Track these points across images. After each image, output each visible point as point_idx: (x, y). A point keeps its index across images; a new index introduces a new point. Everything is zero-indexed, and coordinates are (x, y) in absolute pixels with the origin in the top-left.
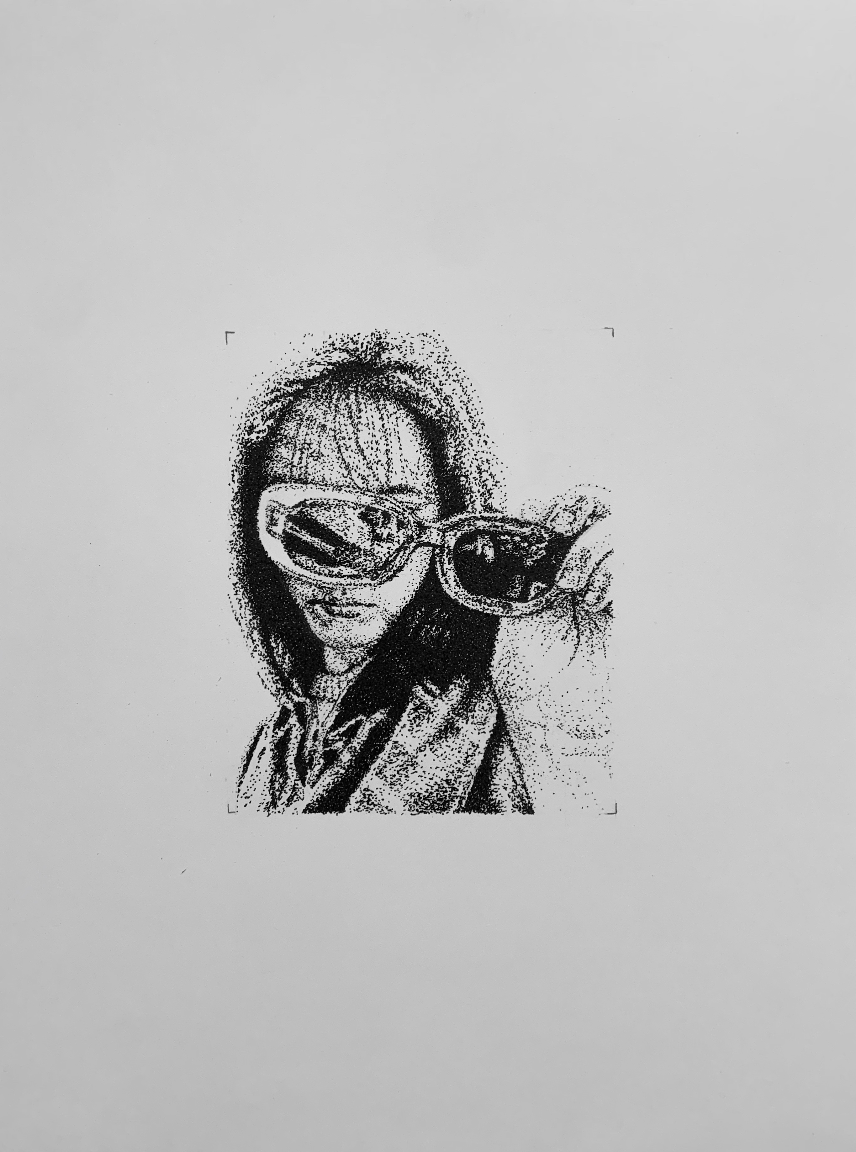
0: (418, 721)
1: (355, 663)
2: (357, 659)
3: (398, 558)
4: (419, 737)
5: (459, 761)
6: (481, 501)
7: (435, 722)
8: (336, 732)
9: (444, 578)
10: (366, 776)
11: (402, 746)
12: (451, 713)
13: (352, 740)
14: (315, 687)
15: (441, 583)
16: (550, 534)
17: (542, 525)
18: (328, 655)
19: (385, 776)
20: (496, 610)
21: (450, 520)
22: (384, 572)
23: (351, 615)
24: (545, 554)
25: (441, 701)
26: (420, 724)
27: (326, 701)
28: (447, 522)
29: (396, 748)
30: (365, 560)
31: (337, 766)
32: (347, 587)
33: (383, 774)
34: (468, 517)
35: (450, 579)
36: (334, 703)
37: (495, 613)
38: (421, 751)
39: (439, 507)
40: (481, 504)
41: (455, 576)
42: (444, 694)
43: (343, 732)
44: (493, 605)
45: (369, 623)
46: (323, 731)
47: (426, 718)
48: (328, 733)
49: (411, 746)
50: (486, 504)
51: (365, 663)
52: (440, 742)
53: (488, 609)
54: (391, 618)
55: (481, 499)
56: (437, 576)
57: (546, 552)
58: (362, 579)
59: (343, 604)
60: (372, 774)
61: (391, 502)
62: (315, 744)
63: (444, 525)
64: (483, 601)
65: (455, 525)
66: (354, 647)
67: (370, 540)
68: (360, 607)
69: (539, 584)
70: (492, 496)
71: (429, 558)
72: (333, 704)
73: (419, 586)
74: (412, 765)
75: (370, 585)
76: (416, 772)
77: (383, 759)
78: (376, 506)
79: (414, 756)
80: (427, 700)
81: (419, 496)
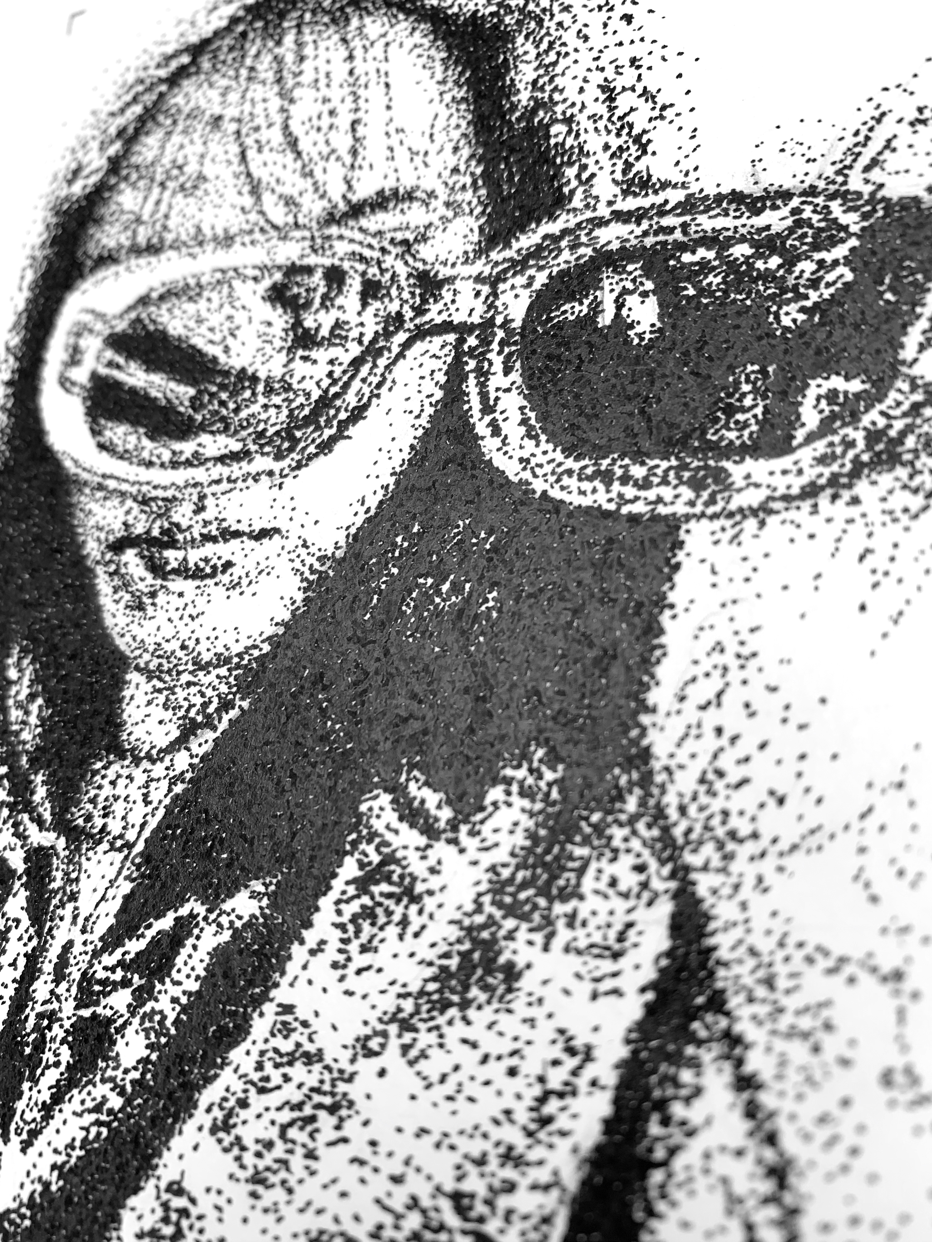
0: (367, 928)
1: (199, 719)
2: (205, 705)
3: (356, 384)
4: (364, 997)
5: (508, 1113)
6: (613, 172)
7: (427, 937)
8: (118, 954)
9: (487, 419)
10: (180, 1132)
11: (305, 1024)
12: (487, 899)
13: (158, 987)
14: (86, 798)
15: (477, 438)
16: (868, 208)
17: (832, 188)
18: (132, 698)
19: (238, 1139)
20: (668, 498)
21: (515, 245)
22: (312, 432)
23: (208, 570)
24: (849, 276)
25: (452, 850)
26: (375, 943)
27: (105, 846)
28: (508, 254)
29: (286, 1030)
30: (266, 407)
31: (103, 1081)
32: (207, 491)
33: (234, 1132)
34: (571, 225)
35: (505, 420)
36: (126, 852)
37: (662, 510)
38: (370, 1054)
39: (483, 220)
40: (613, 180)
41: (522, 408)
42: (466, 821)
43: (137, 954)
44: (656, 480)
45: (253, 588)
46: (82, 949)
47: (397, 918)
48: (96, 954)
49: (334, 1028)
50: (631, 175)
51: (226, 718)
52: (441, 1020)
53: (637, 498)
54: (317, 566)
55: (614, 165)
56: (465, 416)
57: (853, 270)
58: (250, 461)
59: (193, 540)
60: (200, 1129)
61: (352, 241)
62: (58, 991)
63: (497, 264)
64: (619, 472)
65: (529, 256)
66: (201, 668)
67: (285, 352)
68: (235, 543)
69: (837, 382)
70: (650, 149)
71: (445, 368)
72: (121, 856)
73: (407, 457)
74: (333, 1109)
75: (271, 474)
76: (345, 1140)
77: (241, 1071)
78: (312, 260)
79: (341, 1071)
80: (405, 847)
81: (427, 205)
